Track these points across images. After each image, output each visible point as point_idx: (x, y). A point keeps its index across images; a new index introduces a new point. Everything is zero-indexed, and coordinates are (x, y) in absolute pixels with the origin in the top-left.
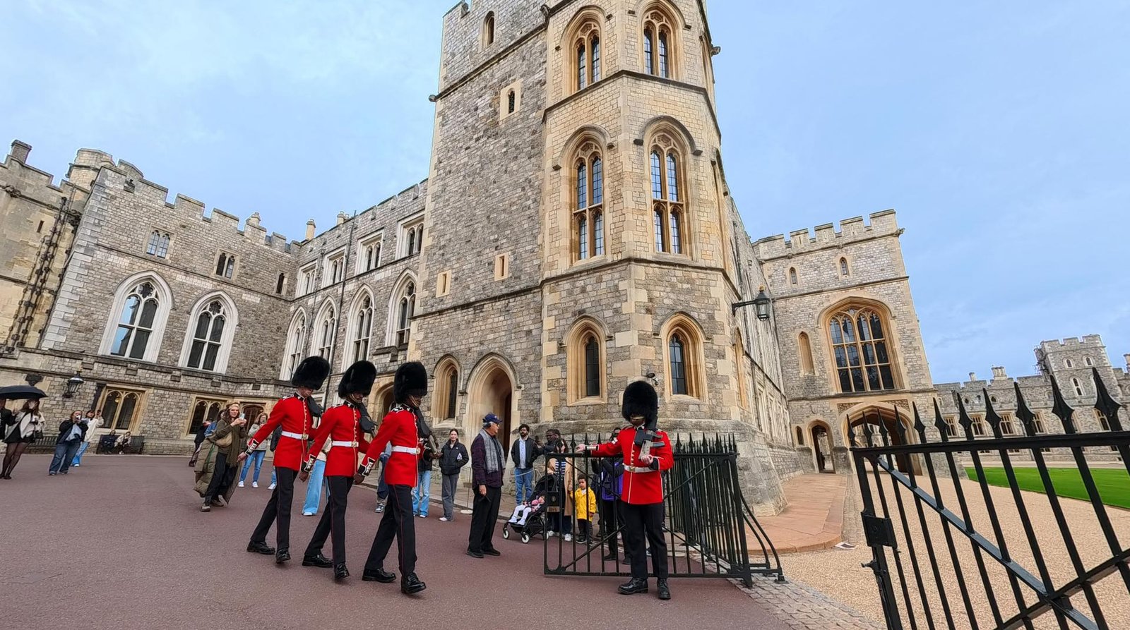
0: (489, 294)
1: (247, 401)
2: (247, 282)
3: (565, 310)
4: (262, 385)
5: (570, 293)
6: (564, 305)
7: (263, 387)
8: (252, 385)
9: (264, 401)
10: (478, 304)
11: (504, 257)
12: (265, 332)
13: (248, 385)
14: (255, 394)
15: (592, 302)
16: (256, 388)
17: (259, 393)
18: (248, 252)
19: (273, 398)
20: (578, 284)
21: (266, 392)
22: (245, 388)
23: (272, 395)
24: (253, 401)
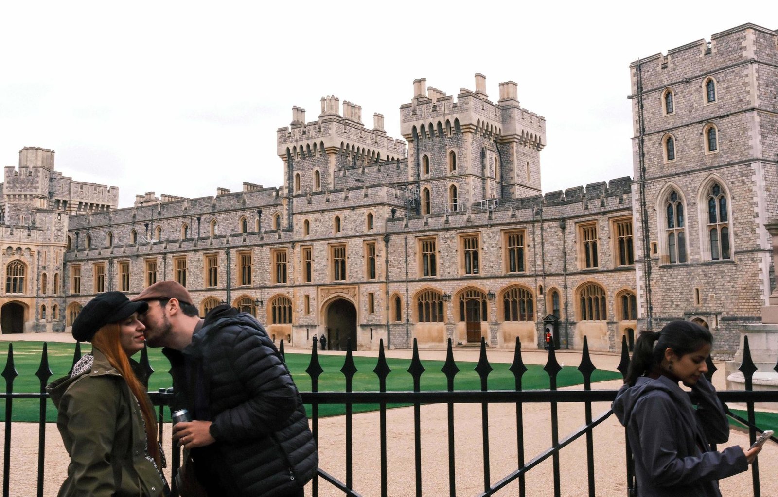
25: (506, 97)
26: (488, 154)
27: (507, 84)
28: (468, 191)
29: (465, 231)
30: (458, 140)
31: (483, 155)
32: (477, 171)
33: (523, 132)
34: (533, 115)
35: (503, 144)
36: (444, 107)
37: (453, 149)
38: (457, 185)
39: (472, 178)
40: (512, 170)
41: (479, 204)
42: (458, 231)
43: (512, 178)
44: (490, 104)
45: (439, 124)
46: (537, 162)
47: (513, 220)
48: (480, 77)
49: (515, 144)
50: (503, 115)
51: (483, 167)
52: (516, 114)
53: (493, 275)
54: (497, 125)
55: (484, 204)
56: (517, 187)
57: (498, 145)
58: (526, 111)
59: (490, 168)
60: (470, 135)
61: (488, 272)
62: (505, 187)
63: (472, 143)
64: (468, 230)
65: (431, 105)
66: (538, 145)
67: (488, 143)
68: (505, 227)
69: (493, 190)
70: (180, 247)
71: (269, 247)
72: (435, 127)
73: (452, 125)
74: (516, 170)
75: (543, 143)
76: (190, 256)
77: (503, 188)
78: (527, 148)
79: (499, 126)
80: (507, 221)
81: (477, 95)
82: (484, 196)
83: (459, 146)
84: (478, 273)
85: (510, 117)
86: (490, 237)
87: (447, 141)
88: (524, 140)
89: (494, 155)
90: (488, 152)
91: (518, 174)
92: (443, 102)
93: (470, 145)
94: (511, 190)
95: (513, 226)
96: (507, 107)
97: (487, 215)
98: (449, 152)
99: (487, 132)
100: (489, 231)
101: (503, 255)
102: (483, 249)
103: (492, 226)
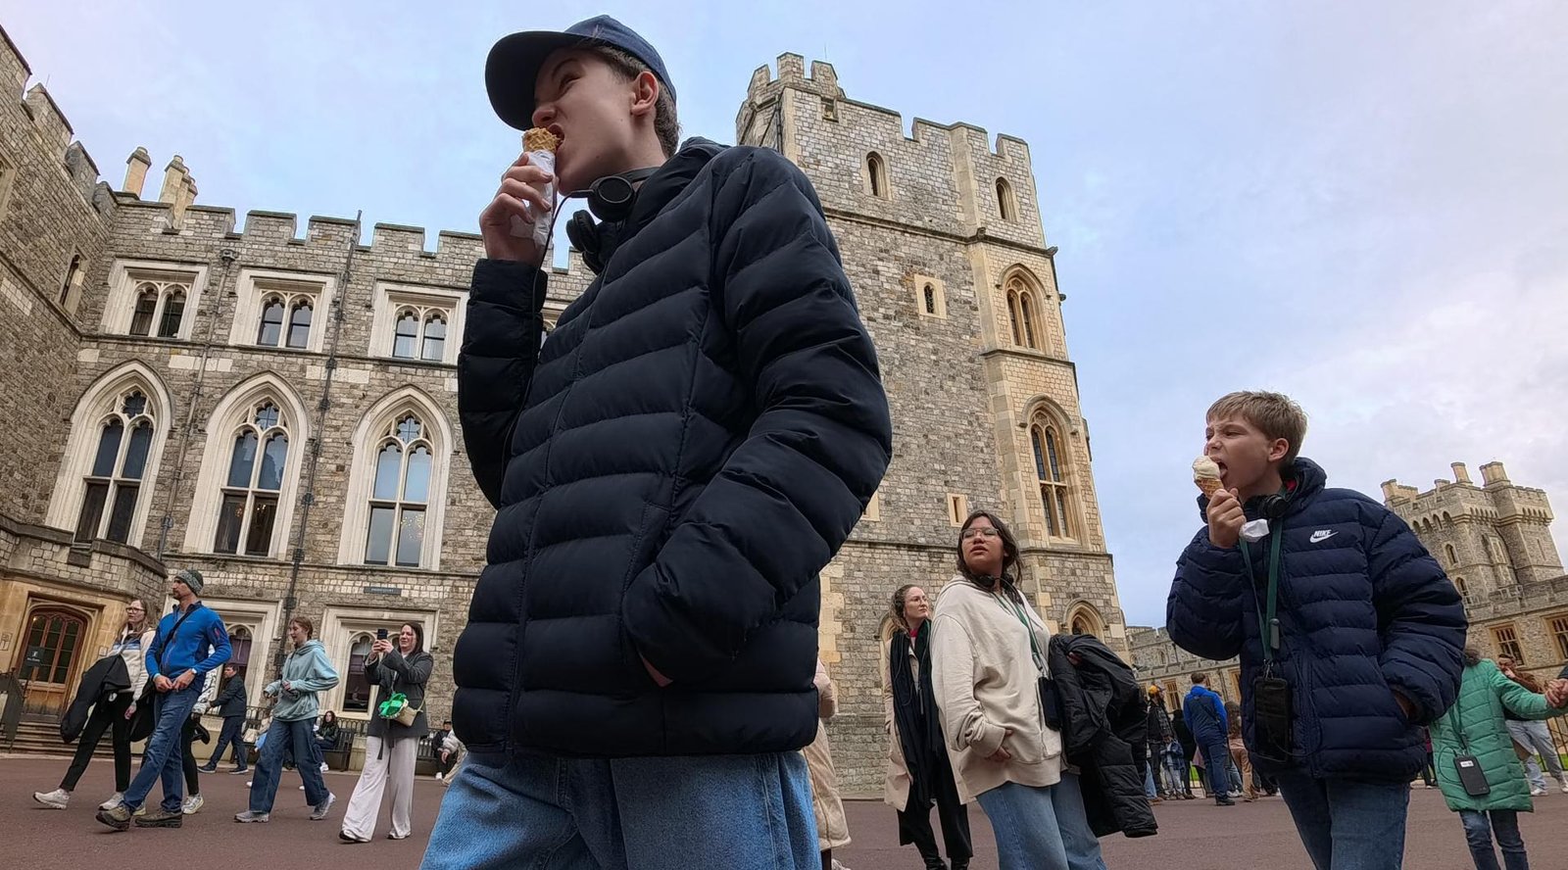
0: (947, 541)
1: (52, 592)
2: (17, 249)
3: (1059, 589)
4: (95, 556)
5: (1061, 572)
6: (1057, 584)
7: (97, 562)
8: (67, 550)
9: (99, 601)
10: (936, 550)
11: (957, 498)
12: (28, 398)
13: (56, 548)
14: (76, 577)
15: (1084, 587)
16: (79, 560)
17: (88, 576)
18: (32, 169)
19: (127, 597)
20: (1067, 564)
21: (108, 576)
22: (47, 554)
23: (122, 587)
24: (68, 595)
25: (1492, 478)
26: (1491, 540)
27: (1490, 465)
28: (1480, 582)
29: (1495, 622)
30: (1452, 533)
31: (1485, 542)
32: (1483, 559)
33: (1524, 510)
34: (1528, 490)
35: (1504, 526)
36: (1426, 504)
37: (1449, 542)
38: (1463, 577)
39: (1480, 567)
40: (1524, 551)
41: (1497, 593)
42: (1486, 624)
43: (1525, 560)
44: (1478, 489)
45: (1425, 520)
46: (1548, 537)
47: (1553, 604)
48: (1458, 466)
49: (1518, 524)
50: (1494, 498)
51: (1489, 554)
52: (1512, 494)
53: (1545, 665)
54: (1491, 509)
55: (1504, 592)
56: (1535, 569)
57: (1498, 529)
58: (1521, 488)
59: (1498, 554)
60: (1466, 525)
61: (1537, 662)
62: (1519, 570)
63: (1470, 533)
64: (1498, 622)
65: (1411, 504)
66: (1544, 520)
67: (1486, 529)
68: (1546, 613)
69: (1506, 576)
70: (1167, 671)
71: (1227, 669)
72: (1421, 524)
73: (1441, 518)
74: (1528, 551)
75: (1549, 516)
76: (1179, 679)
77: (1516, 572)
78: (1532, 525)
79: (1494, 510)
80: (1546, 607)
81: (1460, 484)
82: (1498, 584)
83: (1456, 539)
84: (1523, 664)
85: (1504, 498)
86: (1528, 626)
87: (1439, 535)
88: (1527, 517)
89: (1497, 541)
90: (1490, 538)
91: (1531, 553)
92: (1424, 499)
93: (1469, 535)
94: (1528, 573)
95: (1555, 611)
96: (1497, 489)
97: (1518, 604)
98: (1444, 546)
99: (1482, 518)
100: (1525, 619)
101: (1551, 641)
102: (1523, 639)
103: (1527, 613)
